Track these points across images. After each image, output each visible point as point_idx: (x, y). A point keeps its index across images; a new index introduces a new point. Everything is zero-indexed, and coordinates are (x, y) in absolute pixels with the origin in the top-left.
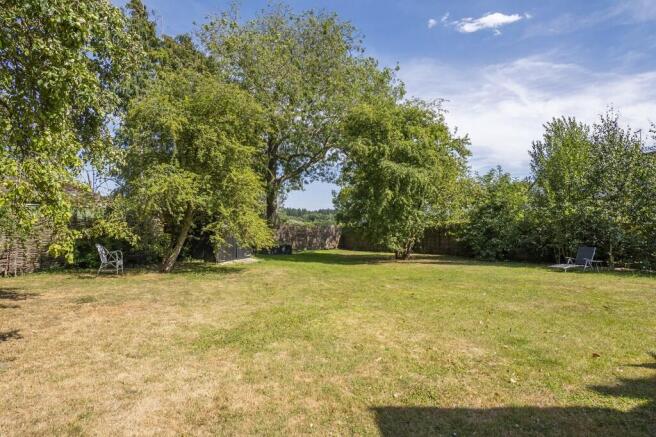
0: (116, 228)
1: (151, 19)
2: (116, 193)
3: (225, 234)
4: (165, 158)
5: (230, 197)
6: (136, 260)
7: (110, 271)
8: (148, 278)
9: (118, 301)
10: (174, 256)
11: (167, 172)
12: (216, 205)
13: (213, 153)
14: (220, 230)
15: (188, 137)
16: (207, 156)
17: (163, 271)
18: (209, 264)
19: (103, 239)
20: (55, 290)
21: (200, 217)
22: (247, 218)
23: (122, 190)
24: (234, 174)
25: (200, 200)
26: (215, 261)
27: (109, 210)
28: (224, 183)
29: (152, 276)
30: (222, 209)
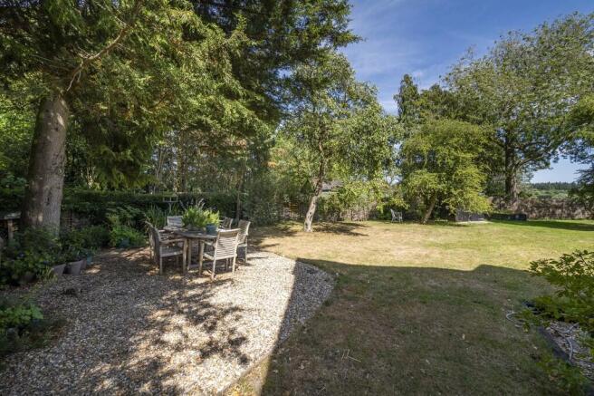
0: (399, 201)
1: (414, 84)
2: (398, 184)
3: (456, 205)
4: (420, 166)
5: (460, 183)
6: (409, 217)
7: (396, 221)
8: (414, 226)
9: (400, 231)
10: (427, 216)
11: (421, 174)
12: (449, 189)
13: (446, 161)
14: (452, 202)
15: (432, 153)
16: (443, 163)
17: (421, 223)
18: (451, 223)
19: (393, 206)
20: (376, 227)
21: (440, 195)
22: (469, 195)
23: (401, 182)
24: (460, 171)
25: (440, 187)
26: (455, 221)
27: (395, 193)
28: (453, 176)
29: (416, 225)
30: (452, 191)
